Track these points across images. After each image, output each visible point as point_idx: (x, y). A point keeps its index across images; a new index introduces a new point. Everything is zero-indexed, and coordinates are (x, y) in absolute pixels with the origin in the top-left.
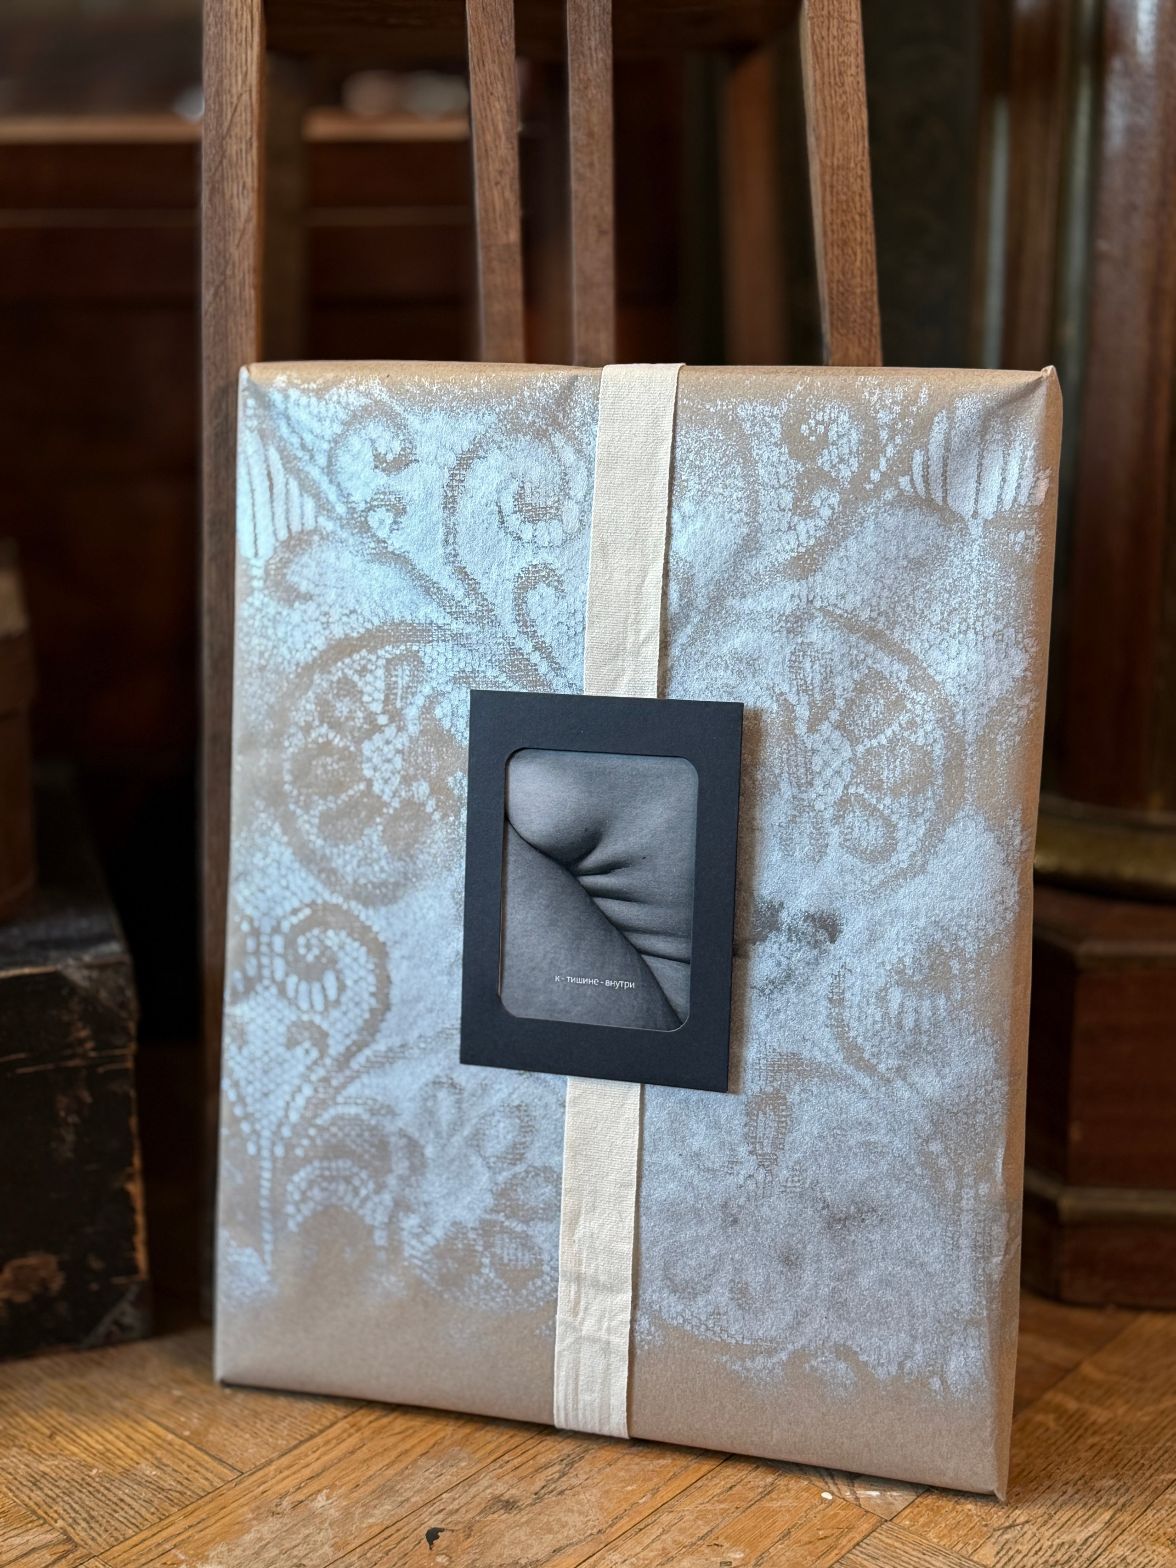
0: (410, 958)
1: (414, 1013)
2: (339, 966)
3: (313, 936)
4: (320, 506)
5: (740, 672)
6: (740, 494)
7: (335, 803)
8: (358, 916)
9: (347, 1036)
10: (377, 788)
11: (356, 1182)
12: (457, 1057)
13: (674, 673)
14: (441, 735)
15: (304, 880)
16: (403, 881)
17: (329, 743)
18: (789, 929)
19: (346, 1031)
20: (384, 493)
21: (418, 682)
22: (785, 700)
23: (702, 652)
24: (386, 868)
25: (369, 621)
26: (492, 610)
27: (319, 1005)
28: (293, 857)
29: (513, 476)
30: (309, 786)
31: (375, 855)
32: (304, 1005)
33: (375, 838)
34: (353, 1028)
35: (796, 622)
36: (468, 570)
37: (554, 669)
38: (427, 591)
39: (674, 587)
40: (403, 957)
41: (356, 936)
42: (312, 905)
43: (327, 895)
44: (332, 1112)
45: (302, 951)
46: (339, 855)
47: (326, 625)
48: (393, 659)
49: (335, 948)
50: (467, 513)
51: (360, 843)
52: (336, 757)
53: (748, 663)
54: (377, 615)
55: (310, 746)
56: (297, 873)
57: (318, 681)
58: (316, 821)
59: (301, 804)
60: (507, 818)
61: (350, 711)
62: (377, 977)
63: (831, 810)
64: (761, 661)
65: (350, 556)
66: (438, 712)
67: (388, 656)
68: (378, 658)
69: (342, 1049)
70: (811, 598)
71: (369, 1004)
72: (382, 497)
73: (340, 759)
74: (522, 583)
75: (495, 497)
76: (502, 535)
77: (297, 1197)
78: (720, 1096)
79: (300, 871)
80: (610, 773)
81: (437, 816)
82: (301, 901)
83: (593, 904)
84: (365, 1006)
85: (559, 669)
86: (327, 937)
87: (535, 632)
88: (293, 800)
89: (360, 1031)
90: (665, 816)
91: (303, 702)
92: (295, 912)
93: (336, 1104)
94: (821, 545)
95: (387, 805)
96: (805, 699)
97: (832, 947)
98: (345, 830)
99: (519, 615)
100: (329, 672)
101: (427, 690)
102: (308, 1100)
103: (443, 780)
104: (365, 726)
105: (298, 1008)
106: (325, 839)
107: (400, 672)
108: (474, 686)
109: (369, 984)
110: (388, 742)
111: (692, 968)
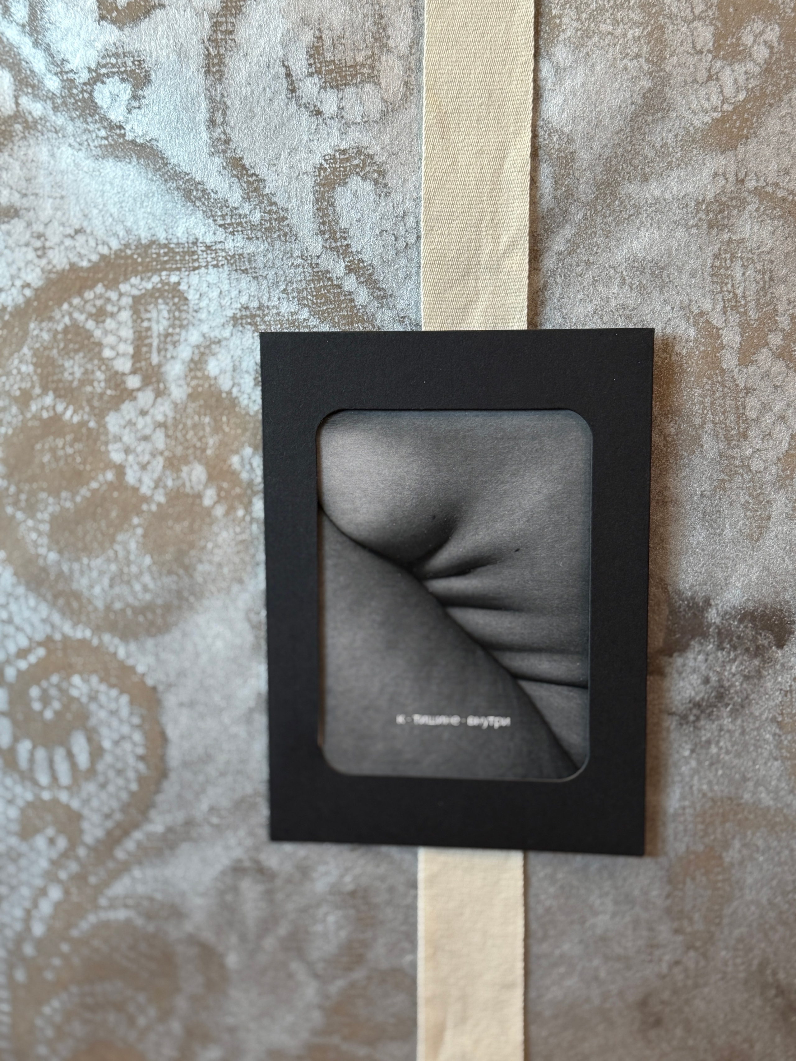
0: (192, 704)
1: (201, 778)
2: (93, 722)
3: (52, 685)
4: (21, 82)
5: (641, 286)
6: (637, 32)
7: (73, 500)
8: (115, 654)
9: (108, 816)
10: (131, 477)
11: (132, 1008)
12: (263, 833)
13: (547, 294)
14: (219, 399)
15: (35, 610)
16: (176, 602)
17: (56, 419)
18: (719, 633)
19: (106, 810)
20: (116, 55)
21: (181, 326)
22: (707, 321)
23: (588, 263)
24: (151, 585)
25: (104, 243)
26: (284, 219)
27: (65, 777)
28: (14, 580)
29: (305, 21)
30: (32, 479)
31: (134, 569)
32: (44, 779)
33: (133, 546)
34: (115, 804)
35: (721, 212)
36: (246, 162)
37: (377, 298)
38: (187, 195)
39: (545, 170)
40: (181, 705)
41: (113, 680)
42: (48, 642)
43: (67, 628)
44: (92, 918)
45: (37, 706)
46: (82, 573)
47: (42, 252)
48: (143, 296)
49: (84, 700)
50: (241, 78)
51: (111, 553)
52: (69, 438)
53: (652, 273)
54: (116, 235)
55: (30, 424)
56: (22, 600)
57: (35, 333)
58: (45, 527)
59: (23, 504)
60: (320, 508)
61: (86, 372)
62: (146, 735)
63: (774, 469)
64: (671, 269)
65: (70, 151)
66: (213, 367)
67: (135, 292)
68: (121, 295)
69: (100, 833)
70: (741, 176)
71: (137, 771)
72: (113, 61)
73: (75, 440)
74: (326, 177)
75: (281, 53)
76: (293, 107)
77: (50, 1033)
78: (633, 861)
79: (26, 597)
80: (464, 437)
81: (219, 511)
82: (30, 639)
83: (448, 617)
84: (131, 775)
85: (384, 297)
86: (71, 685)
87: (348, 246)
88: (10, 500)
89: (125, 808)
90: (545, 491)
91: (16, 362)
92: (23, 653)
93: (97, 908)
94: (756, 99)
95: (146, 499)
96: (734, 319)
97: (780, 653)
98: (88, 538)
99: (324, 223)
100: (51, 319)
101: (194, 336)
102: (57, 905)
103: (225, 461)
104: (109, 392)
105: (35, 783)
106: (60, 552)
107: (154, 314)
108: (262, 328)
109: (135, 744)
110: (143, 413)
111: (591, 695)
